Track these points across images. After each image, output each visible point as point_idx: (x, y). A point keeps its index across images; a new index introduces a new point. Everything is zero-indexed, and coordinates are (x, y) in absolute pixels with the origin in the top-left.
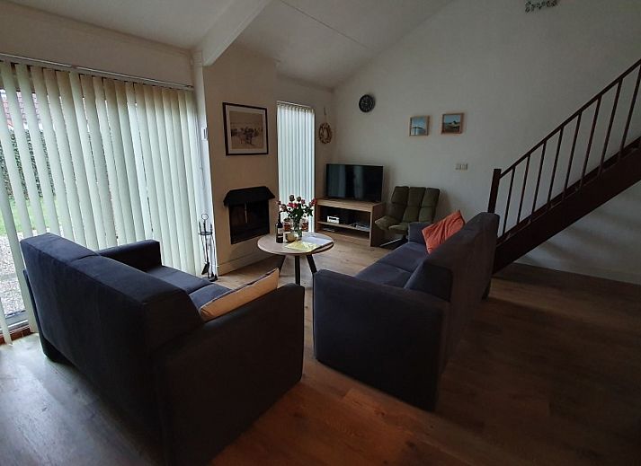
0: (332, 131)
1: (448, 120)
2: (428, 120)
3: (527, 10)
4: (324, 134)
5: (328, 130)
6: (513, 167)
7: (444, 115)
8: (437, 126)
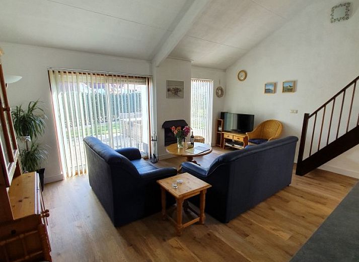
0: (224, 91)
1: (286, 85)
2: (275, 85)
3: (332, 22)
4: (220, 93)
5: (222, 90)
6: (316, 113)
7: (284, 83)
8: (280, 88)
